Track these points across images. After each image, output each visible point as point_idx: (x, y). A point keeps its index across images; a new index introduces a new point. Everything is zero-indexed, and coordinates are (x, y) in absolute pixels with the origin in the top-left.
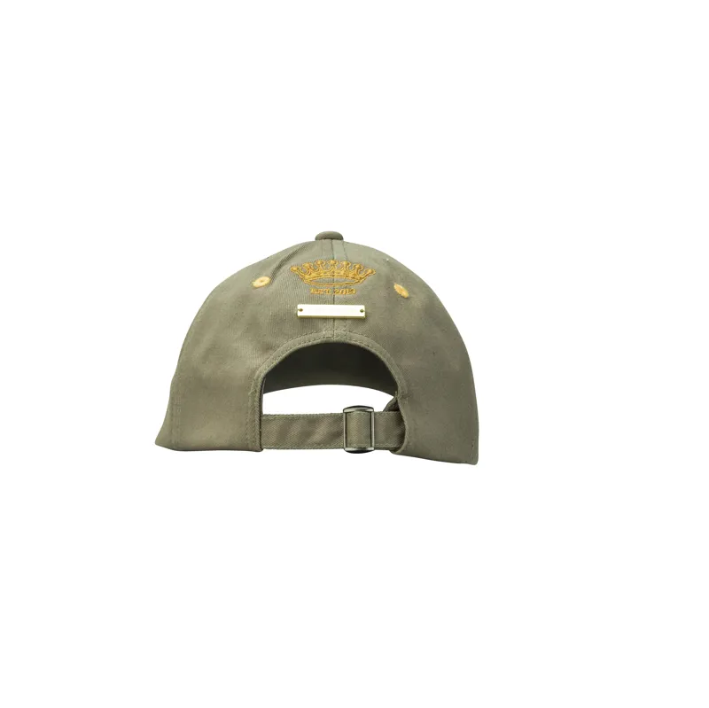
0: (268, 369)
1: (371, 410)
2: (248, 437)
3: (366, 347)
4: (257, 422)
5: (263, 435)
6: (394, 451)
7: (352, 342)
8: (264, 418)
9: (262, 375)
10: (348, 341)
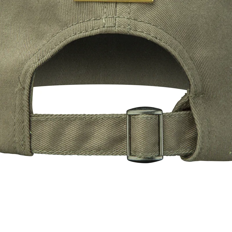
0: (39, 63)
1: (160, 113)
2: (17, 139)
3: (154, 40)
4: (26, 123)
5: (34, 138)
6: (185, 157)
7: (137, 34)
8: (34, 118)
9: (31, 70)
10: (132, 32)
